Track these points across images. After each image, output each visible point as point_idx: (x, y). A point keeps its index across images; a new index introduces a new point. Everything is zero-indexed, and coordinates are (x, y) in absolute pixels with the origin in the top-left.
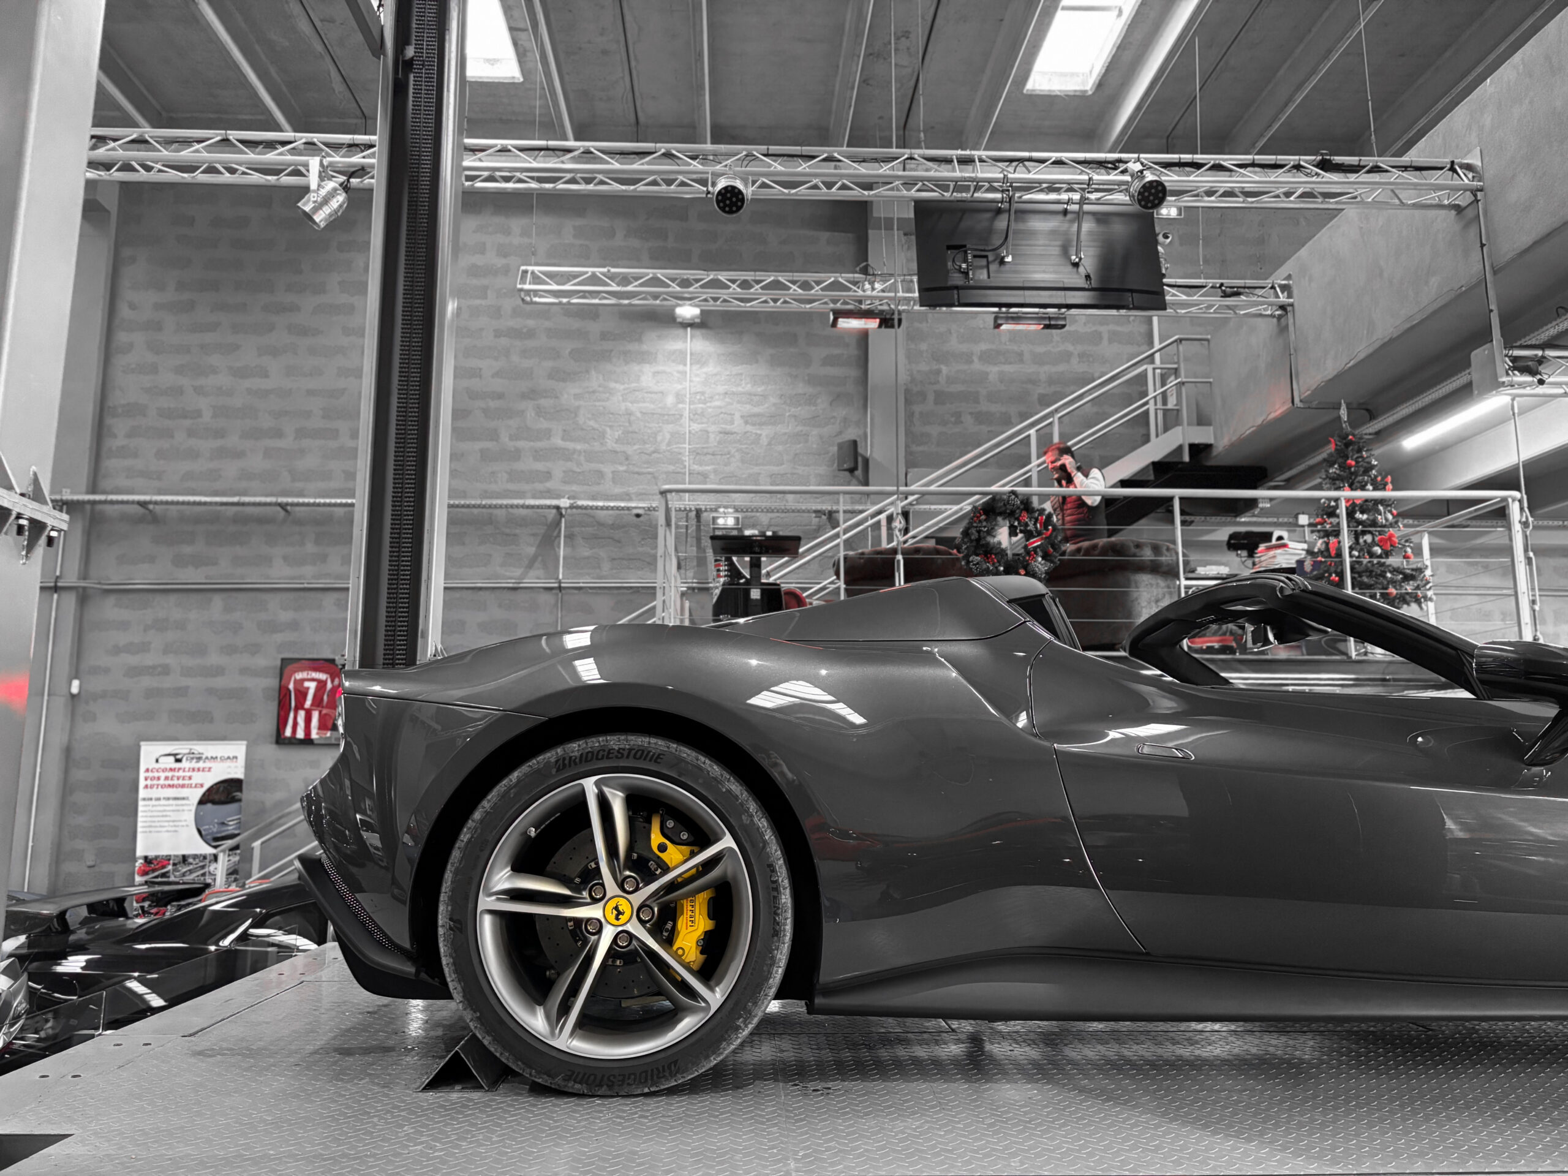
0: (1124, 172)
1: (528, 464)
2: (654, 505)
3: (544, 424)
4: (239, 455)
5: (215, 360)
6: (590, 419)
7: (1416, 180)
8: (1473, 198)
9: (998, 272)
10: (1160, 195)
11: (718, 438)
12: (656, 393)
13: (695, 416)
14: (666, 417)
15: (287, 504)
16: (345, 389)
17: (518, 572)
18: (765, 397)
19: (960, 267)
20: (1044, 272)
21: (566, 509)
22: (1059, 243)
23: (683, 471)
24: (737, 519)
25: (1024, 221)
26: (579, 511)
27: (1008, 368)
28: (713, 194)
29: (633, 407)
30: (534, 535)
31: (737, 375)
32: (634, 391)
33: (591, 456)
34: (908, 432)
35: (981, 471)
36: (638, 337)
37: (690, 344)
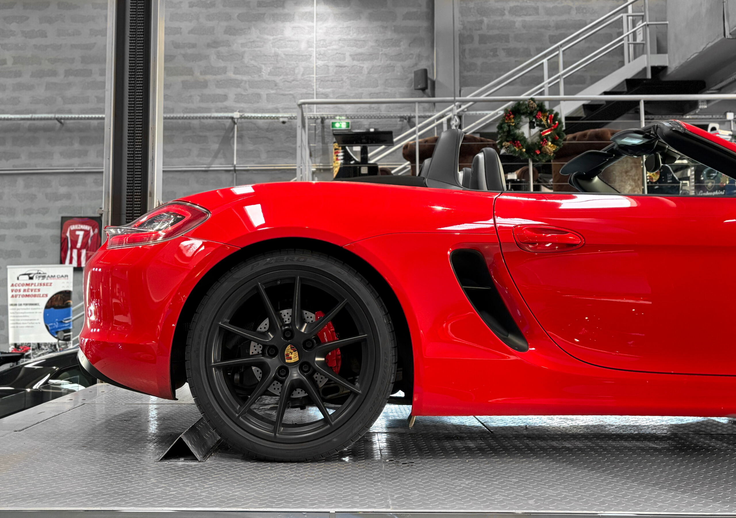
1: (213, 90)
2: (294, 115)
3: (222, 64)
4: (30, 88)
5: (13, 26)
6: (251, 60)
11: (335, 70)
12: (294, 41)
13: (321, 56)
14: (301, 57)
15: (61, 119)
16: (95, 43)
17: (208, 160)
18: (365, 42)
21: (238, 119)
23: (312, 92)
24: (348, 124)
26: (246, 120)
27: (528, 19)
29: (280, 51)
30: (218, 136)
31: (347, 27)
32: (280, 40)
33: (253, 84)
34: (461, 63)
35: (510, 88)
36: (281, 4)
37: (316, 8)
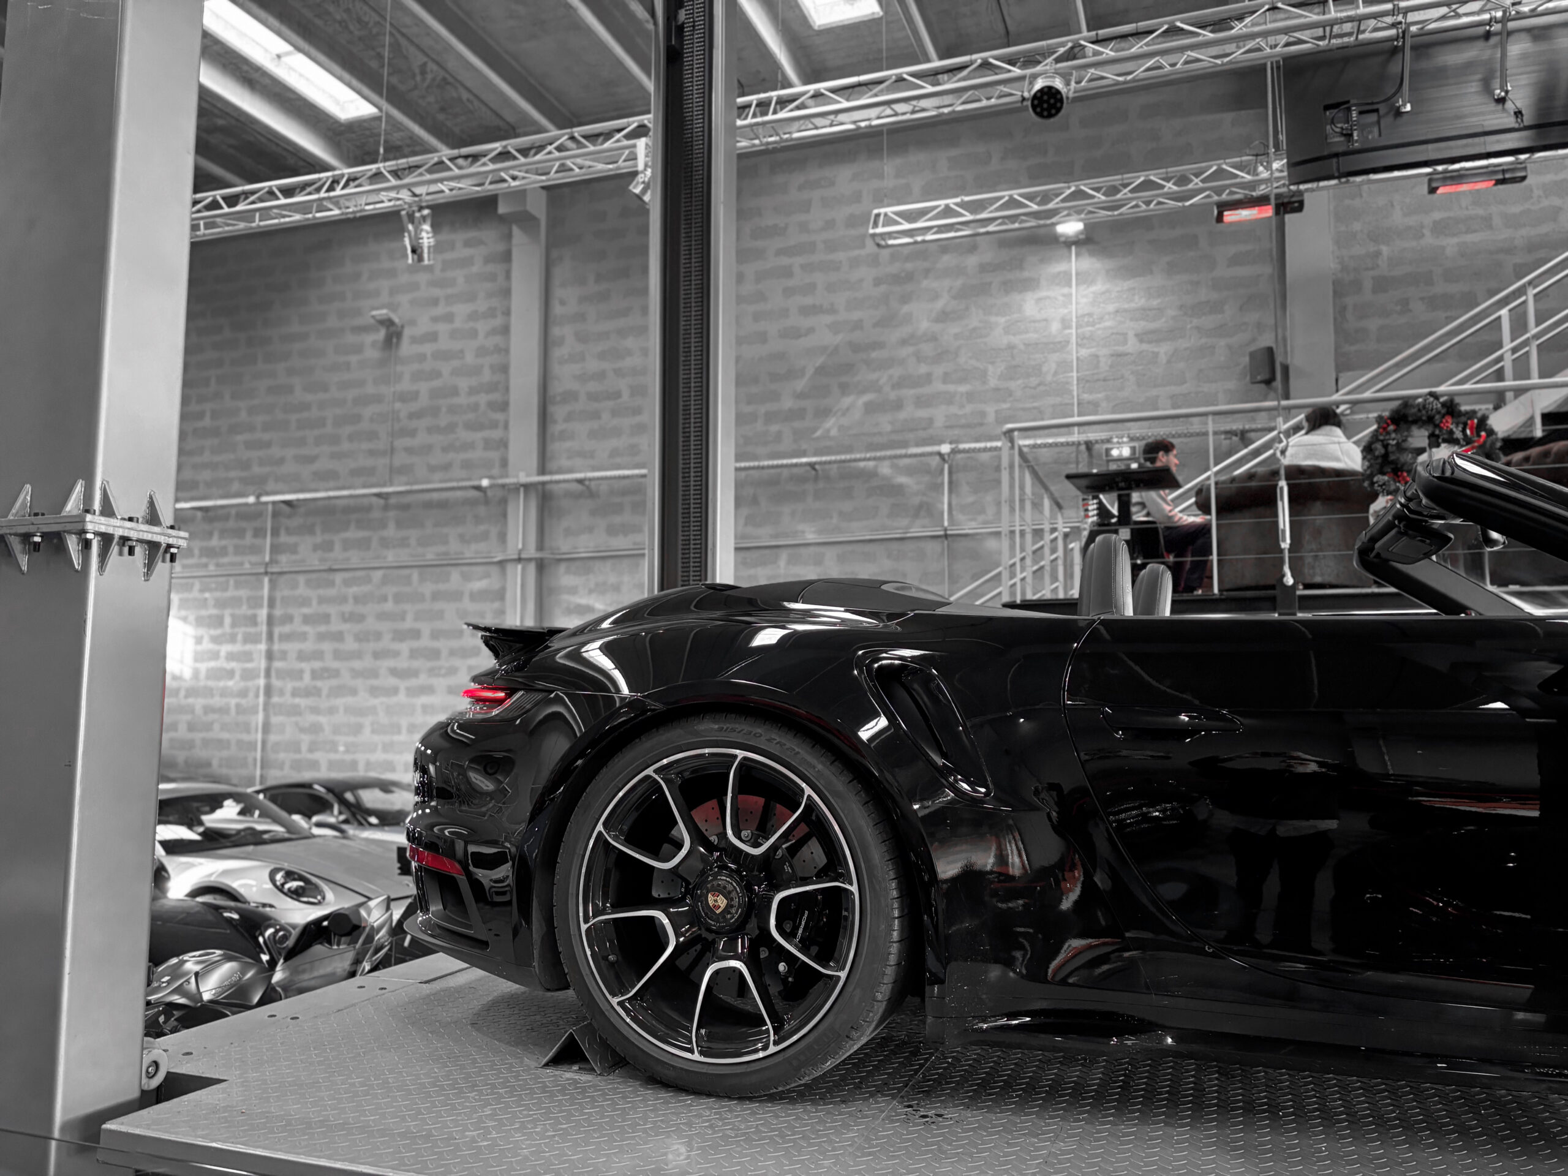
1: (909, 412)
3: (924, 370)
6: (971, 358)
9: (1392, 126)
11: (1109, 363)
12: (1039, 321)
13: (1082, 340)
14: (1051, 346)
17: (905, 522)
18: (1160, 310)
19: (1341, 128)
21: (949, 454)
22: (1479, 76)
23: (1071, 402)
26: (962, 455)
27: (1470, 238)
28: (1028, 99)
29: (1016, 340)
31: (1129, 289)
32: (1018, 321)
33: (973, 397)
34: (1338, 329)
35: (1438, 366)
36: (1019, 264)
37: (1075, 263)
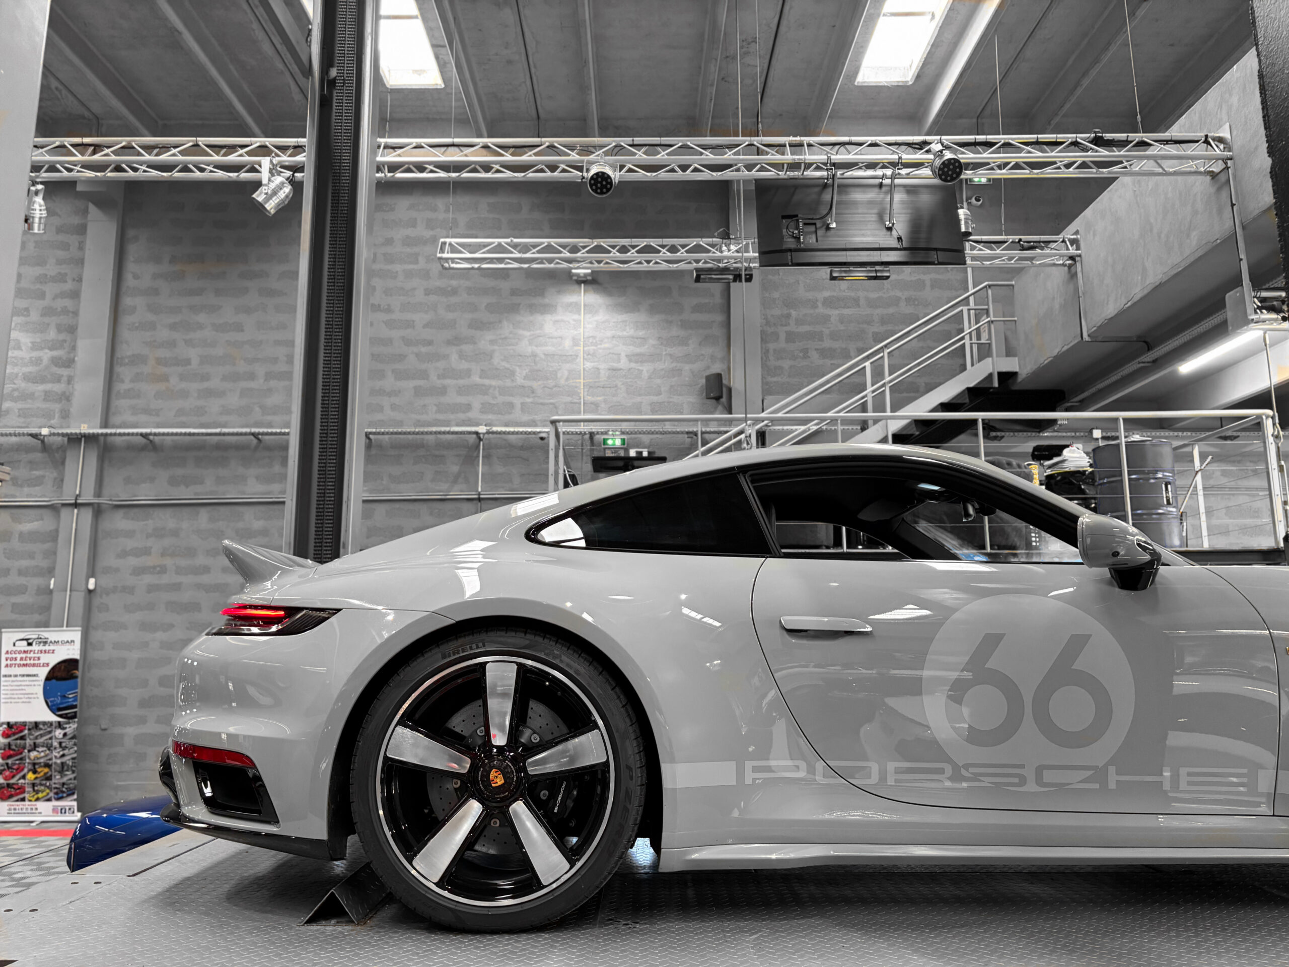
0: (928, 151)
1: (452, 398)
3: (464, 365)
4: (221, 394)
5: (202, 318)
6: (502, 360)
7: (1175, 152)
8: (1224, 166)
9: (824, 236)
10: (958, 170)
11: (607, 374)
12: (556, 338)
13: (589, 355)
14: (564, 358)
15: (259, 434)
17: (445, 486)
18: (644, 339)
19: (793, 233)
20: (863, 235)
21: (484, 434)
22: (876, 211)
23: (578, 401)
24: (623, 441)
25: (847, 193)
26: (495, 436)
27: (846, 312)
28: (587, 179)
29: (539, 351)
30: (458, 456)
31: (623, 322)
32: (538, 336)
33: (503, 391)
34: (764, 365)
35: (825, 397)
36: (541, 293)
37: (584, 297)
